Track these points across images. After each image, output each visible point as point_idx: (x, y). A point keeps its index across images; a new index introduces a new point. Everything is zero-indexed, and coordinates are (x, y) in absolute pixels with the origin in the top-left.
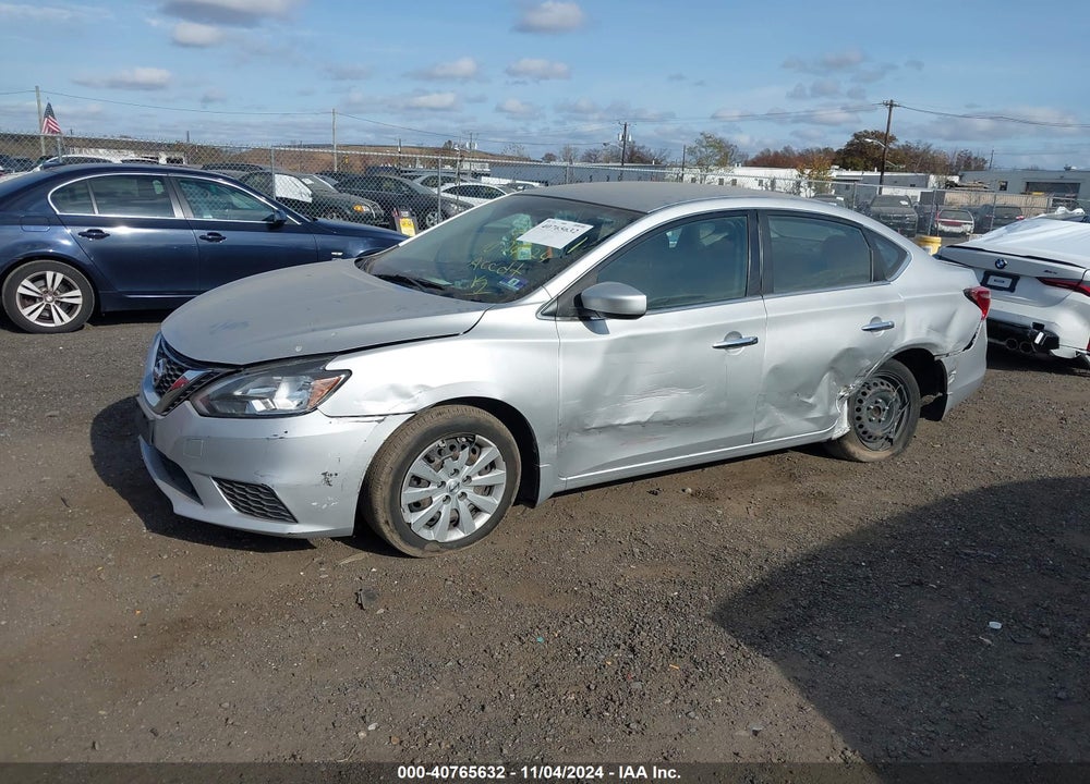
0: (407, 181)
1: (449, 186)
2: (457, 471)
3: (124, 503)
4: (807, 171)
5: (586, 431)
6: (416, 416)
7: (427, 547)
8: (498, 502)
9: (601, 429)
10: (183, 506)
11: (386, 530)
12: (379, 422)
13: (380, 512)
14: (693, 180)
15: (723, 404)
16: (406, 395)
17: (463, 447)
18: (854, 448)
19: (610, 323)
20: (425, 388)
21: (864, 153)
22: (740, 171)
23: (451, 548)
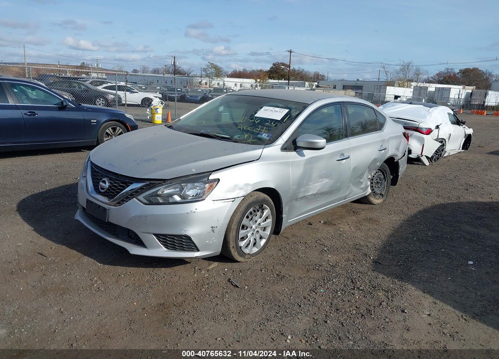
0: (83, 83)
1: (105, 85)
2: (256, 221)
3: (75, 252)
4: (259, 80)
5: (297, 200)
6: (245, 198)
7: (246, 257)
8: (269, 234)
9: (302, 198)
10: (135, 250)
11: (232, 250)
12: (233, 201)
13: (231, 243)
14: (206, 84)
15: (338, 184)
16: (241, 189)
17: (258, 211)
18: (372, 199)
19: (305, 152)
20: (247, 185)
21: (278, 72)
22: (226, 79)
23: (253, 256)
